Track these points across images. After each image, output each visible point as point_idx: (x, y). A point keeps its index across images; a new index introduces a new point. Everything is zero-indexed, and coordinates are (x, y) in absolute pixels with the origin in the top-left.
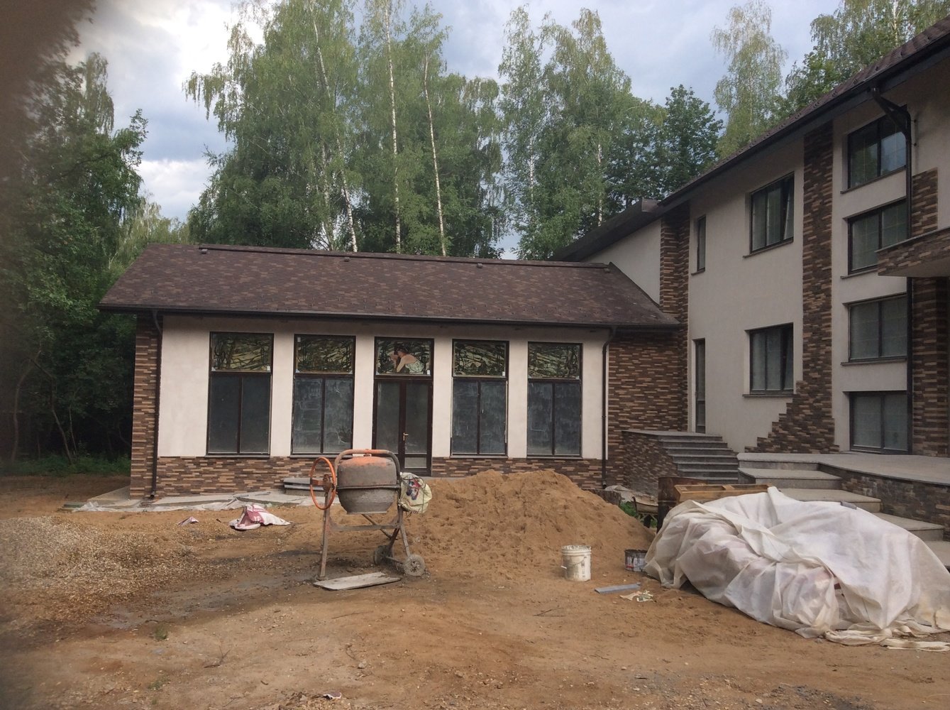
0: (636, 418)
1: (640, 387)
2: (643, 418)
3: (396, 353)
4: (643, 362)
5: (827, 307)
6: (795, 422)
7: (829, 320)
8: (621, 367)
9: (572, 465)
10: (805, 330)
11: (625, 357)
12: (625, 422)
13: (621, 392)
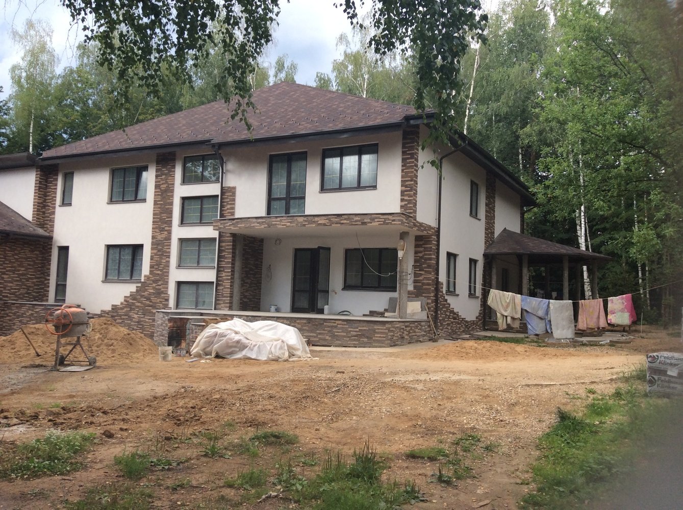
0: (13, 294)
4: (20, 258)
5: (169, 238)
6: (142, 296)
7: (170, 245)
10: (152, 249)
13: (5, 276)
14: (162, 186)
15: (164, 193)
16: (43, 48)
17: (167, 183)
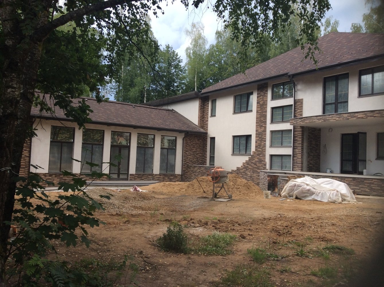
1: (192, 151)
2: (193, 161)
3: (118, 137)
5: (265, 131)
8: (187, 145)
9: (172, 176)
10: (256, 137)
11: (189, 141)
12: (188, 162)
14: (261, 102)
15: (262, 106)
16: (200, 37)
17: (263, 100)
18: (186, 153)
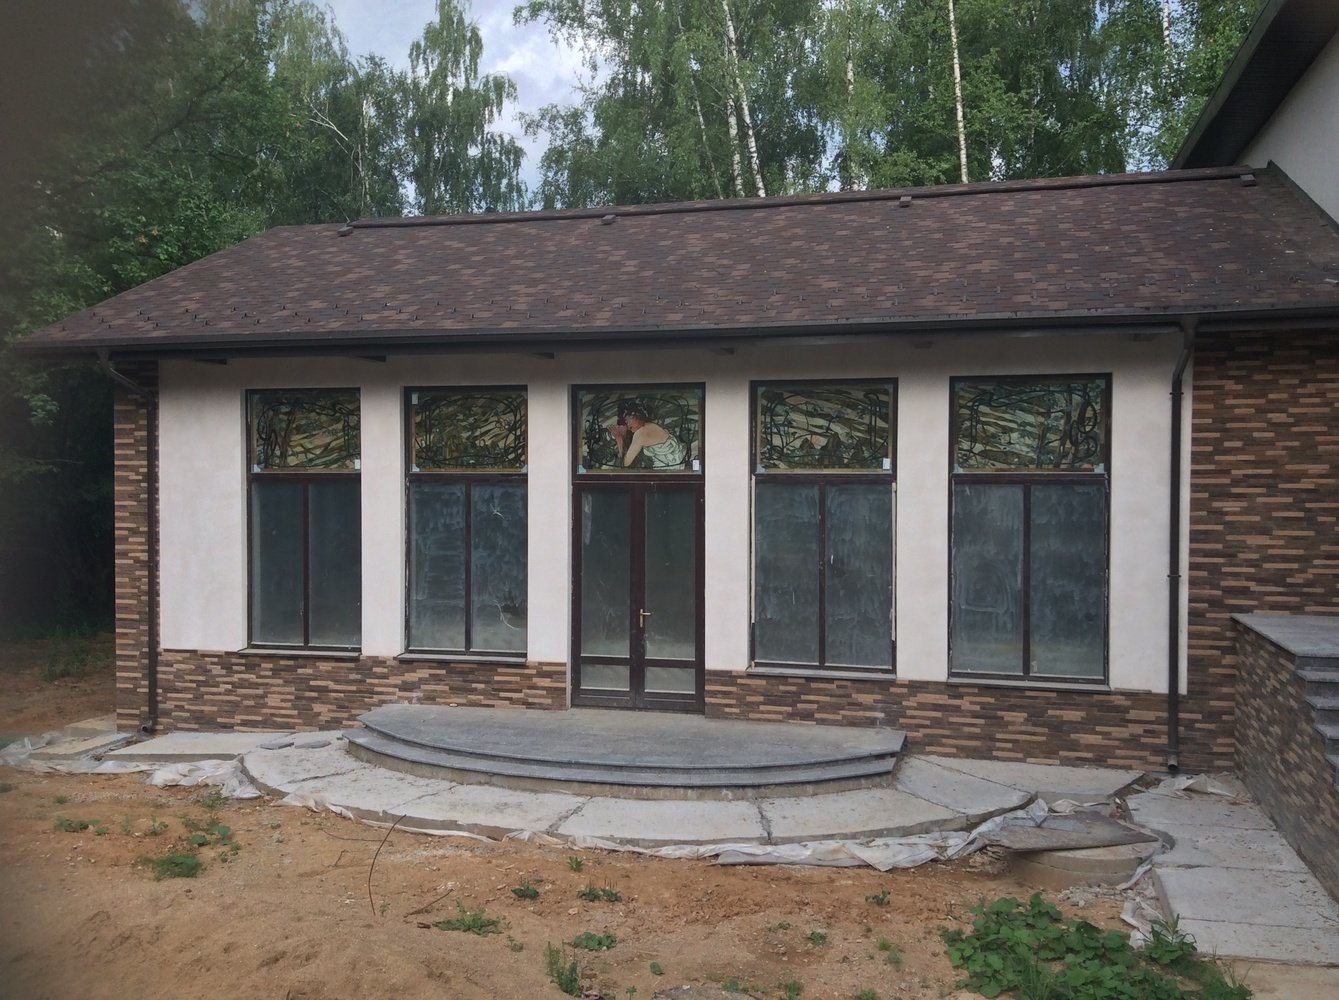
0: (1279, 579)
1: (1289, 492)
2: (1299, 579)
3: (621, 422)
4: (1300, 420)
8: (1229, 434)
9: (1077, 706)
11: (1244, 406)
12: (1244, 592)
13: (1229, 506)
18: (1221, 513)
